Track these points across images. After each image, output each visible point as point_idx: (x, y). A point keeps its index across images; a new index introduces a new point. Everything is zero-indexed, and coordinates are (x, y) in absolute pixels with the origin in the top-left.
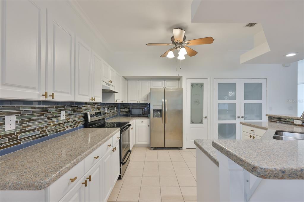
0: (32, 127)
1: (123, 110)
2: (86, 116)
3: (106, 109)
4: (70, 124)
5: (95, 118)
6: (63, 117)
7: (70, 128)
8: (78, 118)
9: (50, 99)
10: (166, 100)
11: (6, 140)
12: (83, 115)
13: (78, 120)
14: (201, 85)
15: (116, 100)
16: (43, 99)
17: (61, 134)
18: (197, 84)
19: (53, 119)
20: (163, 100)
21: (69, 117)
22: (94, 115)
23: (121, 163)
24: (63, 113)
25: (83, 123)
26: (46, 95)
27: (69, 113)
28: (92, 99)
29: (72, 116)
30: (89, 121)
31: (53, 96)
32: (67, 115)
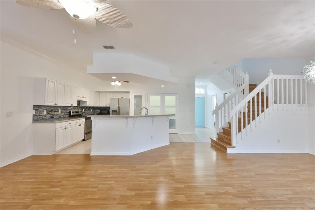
0: (50, 114)
1: (98, 111)
2: (70, 112)
3: (83, 109)
4: (62, 115)
5: (75, 114)
6: (60, 112)
7: (62, 117)
8: (66, 113)
9: (56, 105)
10: (119, 105)
11: (44, 116)
12: (68, 112)
13: (66, 114)
14: (141, 97)
15: (87, 105)
16: (55, 105)
17: (59, 118)
18: (138, 96)
19: (56, 112)
20: (118, 105)
21: (63, 112)
22: (74, 112)
23: (85, 133)
24: (60, 110)
25: (69, 115)
26: (55, 104)
27: (62, 110)
28: (71, 105)
29: (64, 112)
30: (72, 114)
31: (57, 104)
32: (61, 111)
